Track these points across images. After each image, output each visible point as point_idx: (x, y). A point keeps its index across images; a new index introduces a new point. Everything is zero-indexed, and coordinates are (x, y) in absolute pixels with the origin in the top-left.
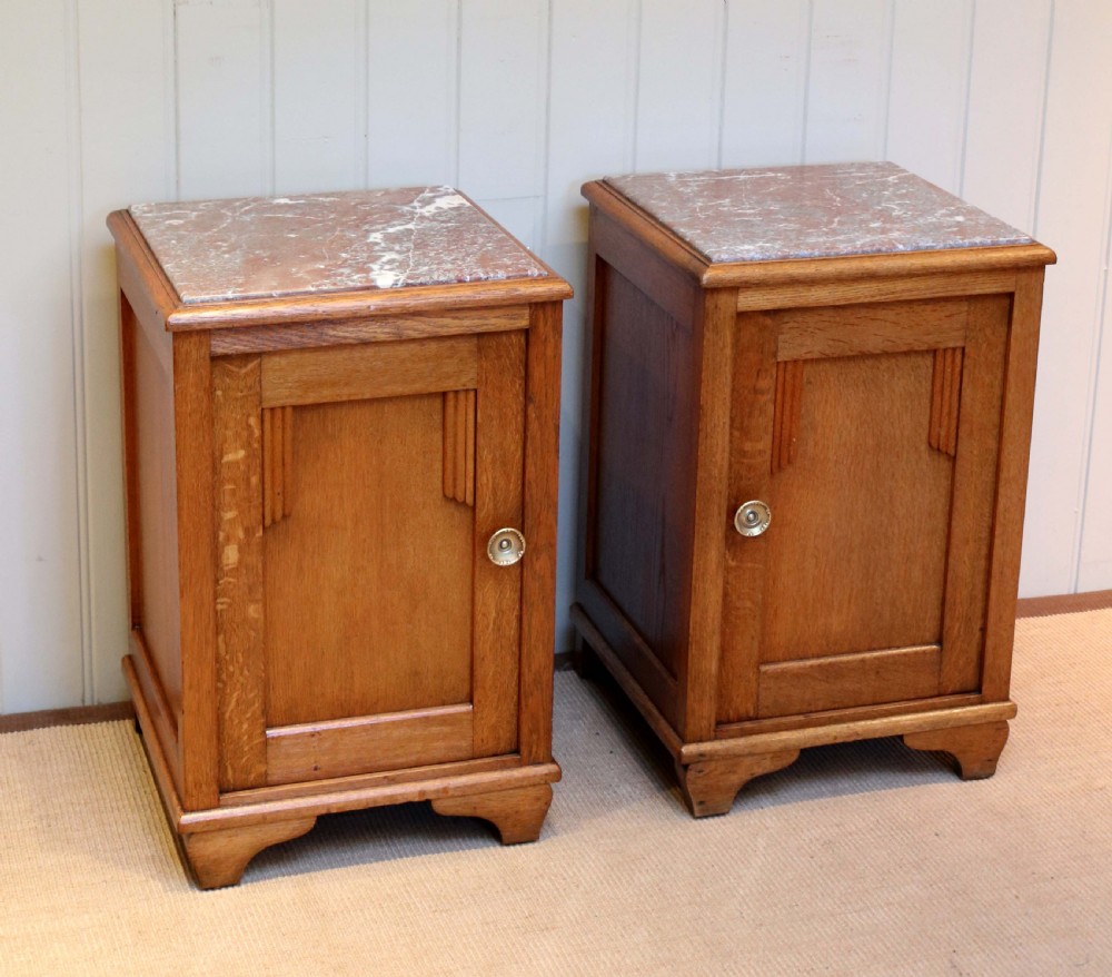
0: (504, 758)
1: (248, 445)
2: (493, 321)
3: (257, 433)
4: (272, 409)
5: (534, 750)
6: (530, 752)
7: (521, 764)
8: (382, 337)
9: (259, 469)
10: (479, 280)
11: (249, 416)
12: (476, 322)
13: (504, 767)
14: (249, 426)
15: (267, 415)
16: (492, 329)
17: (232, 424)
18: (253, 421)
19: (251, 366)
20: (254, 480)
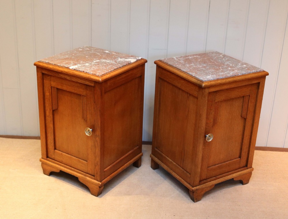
0: (92, 177)
1: (49, 93)
2: (87, 82)
3: (51, 91)
4: (53, 87)
5: (97, 178)
6: (96, 178)
7: (94, 179)
8: (68, 79)
9: (51, 98)
10: (87, 73)
11: (49, 87)
12: (85, 81)
13: (92, 178)
14: (49, 89)
15: (52, 88)
16: (87, 84)
17: (47, 87)
18: (50, 88)
19: (49, 77)
20: (51, 100)
